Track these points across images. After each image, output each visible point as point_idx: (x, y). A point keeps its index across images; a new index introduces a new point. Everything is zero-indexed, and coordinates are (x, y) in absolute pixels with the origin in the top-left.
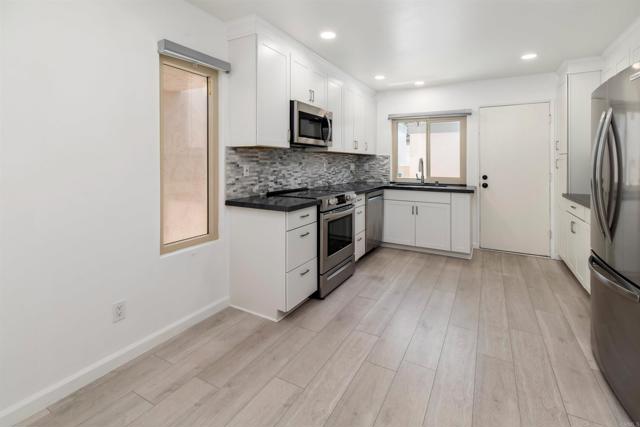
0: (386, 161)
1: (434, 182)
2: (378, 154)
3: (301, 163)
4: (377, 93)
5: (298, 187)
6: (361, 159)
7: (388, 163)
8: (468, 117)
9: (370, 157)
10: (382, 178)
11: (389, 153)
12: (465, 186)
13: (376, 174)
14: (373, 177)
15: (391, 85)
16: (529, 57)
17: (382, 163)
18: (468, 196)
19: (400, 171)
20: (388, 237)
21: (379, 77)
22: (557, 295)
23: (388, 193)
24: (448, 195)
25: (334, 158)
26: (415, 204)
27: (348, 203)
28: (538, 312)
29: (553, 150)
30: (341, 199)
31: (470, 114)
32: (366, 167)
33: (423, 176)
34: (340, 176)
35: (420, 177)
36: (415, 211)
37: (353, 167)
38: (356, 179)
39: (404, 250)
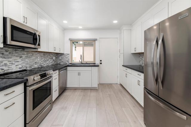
0: (68, 56)
1: (85, 63)
2: (65, 53)
3: (21, 57)
4: (65, 30)
5: (19, 70)
6: (58, 55)
7: (69, 56)
8: (96, 41)
9: (62, 54)
10: (67, 62)
11: (69, 53)
12: (95, 64)
13: (64, 61)
14: (63, 62)
15: (70, 26)
16: (115, 22)
17: (66, 56)
18: (97, 67)
19: (73, 59)
20: (69, 85)
21: (65, 22)
22: (125, 99)
23: (69, 68)
24: (91, 67)
25: (44, 55)
26: (79, 72)
27: (48, 77)
28: (123, 108)
29: (118, 52)
30: (43, 76)
31: (97, 40)
32: (60, 58)
33: (81, 61)
34: (48, 62)
35: (80, 61)
36: (79, 74)
37: (54, 58)
38: (56, 63)
39: (75, 89)
